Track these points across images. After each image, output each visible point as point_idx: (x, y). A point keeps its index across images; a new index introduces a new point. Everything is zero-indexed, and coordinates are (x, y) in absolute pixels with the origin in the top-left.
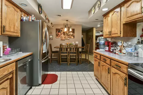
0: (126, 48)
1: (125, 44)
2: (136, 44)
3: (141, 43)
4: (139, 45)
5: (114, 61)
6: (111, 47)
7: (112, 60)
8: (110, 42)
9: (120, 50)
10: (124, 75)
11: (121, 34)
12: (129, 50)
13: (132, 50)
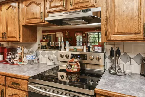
0: (27, 56)
1: (26, 51)
2: (37, 50)
3: (42, 49)
4: (39, 51)
5: (10, 78)
6: (8, 55)
7: (7, 78)
8: (5, 48)
9: (19, 58)
10: (24, 93)
11: (20, 38)
12: (30, 57)
13: (33, 57)
